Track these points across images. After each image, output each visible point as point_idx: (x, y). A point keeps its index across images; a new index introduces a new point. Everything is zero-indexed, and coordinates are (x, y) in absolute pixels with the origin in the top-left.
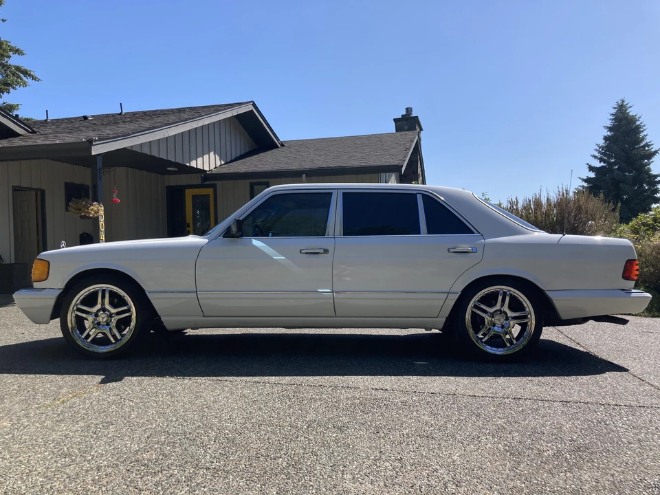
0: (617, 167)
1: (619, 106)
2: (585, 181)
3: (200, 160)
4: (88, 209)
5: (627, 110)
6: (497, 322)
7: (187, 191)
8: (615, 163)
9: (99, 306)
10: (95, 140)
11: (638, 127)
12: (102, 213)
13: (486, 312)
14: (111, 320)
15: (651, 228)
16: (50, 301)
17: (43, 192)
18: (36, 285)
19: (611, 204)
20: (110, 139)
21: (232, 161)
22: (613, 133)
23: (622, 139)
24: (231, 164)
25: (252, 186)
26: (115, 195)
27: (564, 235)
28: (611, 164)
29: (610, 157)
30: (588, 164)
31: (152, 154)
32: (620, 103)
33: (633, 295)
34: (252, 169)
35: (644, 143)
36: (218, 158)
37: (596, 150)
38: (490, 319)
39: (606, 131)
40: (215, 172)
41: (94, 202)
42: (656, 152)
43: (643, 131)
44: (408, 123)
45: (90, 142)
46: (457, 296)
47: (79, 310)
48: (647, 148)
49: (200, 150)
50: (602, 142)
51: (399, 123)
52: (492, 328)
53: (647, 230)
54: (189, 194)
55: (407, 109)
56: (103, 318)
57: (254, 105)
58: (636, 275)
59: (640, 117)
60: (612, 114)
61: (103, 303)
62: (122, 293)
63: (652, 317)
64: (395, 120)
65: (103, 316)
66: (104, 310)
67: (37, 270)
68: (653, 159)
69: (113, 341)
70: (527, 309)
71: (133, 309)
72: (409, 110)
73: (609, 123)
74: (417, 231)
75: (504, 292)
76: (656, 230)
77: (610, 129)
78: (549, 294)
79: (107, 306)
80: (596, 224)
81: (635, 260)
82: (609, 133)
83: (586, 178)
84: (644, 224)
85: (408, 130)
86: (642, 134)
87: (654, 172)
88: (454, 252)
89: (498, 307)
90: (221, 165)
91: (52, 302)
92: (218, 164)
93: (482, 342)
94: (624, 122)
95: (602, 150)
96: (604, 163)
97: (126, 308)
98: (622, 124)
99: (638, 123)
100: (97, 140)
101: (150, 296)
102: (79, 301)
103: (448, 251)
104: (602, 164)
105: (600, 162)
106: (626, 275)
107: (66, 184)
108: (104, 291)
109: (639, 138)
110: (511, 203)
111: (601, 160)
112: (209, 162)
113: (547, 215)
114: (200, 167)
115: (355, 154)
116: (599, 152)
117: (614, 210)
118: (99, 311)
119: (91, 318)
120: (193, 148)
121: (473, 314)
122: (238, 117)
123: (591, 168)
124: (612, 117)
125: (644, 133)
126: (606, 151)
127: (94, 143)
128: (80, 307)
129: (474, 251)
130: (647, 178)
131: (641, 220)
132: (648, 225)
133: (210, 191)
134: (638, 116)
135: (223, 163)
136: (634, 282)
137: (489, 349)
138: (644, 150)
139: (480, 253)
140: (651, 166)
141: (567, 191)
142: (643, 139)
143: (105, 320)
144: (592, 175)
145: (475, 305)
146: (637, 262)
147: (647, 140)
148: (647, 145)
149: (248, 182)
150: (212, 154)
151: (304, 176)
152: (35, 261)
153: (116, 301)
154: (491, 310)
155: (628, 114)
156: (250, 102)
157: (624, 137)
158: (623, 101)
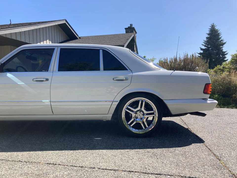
0: (211, 49)
1: (212, 26)
2: (199, 54)
3: (42, 43)
5: (215, 27)
6: (139, 116)
8: (210, 47)
11: (219, 34)
13: (132, 111)
15: (222, 71)
19: (205, 60)
22: (209, 36)
27: (174, 71)
28: (208, 48)
29: (208, 45)
30: (200, 48)
31: (17, 39)
32: (212, 25)
33: (208, 102)
35: (221, 40)
37: (203, 42)
38: (135, 115)
39: (207, 35)
42: (225, 43)
43: (220, 35)
44: (130, 30)
46: (117, 103)
48: (222, 42)
49: (42, 39)
50: (205, 39)
51: (127, 30)
52: (136, 119)
53: (220, 71)
55: (131, 24)
57: (66, 21)
58: (210, 92)
60: (209, 29)
63: (220, 108)
64: (125, 29)
68: (224, 46)
70: (154, 110)
72: (131, 25)
73: (208, 32)
74: (98, 69)
75: (142, 100)
76: (224, 71)
77: (209, 34)
78: (166, 102)
80: (199, 68)
81: (210, 84)
82: (208, 36)
83: (199, 53)
84: (219, 69)
85: (130, 32)
86: (220, 36)
87: (224, 51)
88: (116, 80)
89: (139, 108)
93: (131, 127)
95: (206, 42)
96: (206, 47)
98: (213, 32)
99: (219, 32)
103: (113, 79)
104: (206, 48)
105: (205, 47)
106: (205, 92)
109: (219, 38)
110: (165, 59)
111: (205, 46)
113: (179, 65)
115: (107, 41)
116: (204, 43)
117: (206, 62)
120: (38, 38)
121: (126, 112)
123: (202, 49)
126: (207, 43)
129: (126, 79)
130: (222, 53)
131: (218, 67)
132: (221, 70)
134: (219, 30)
136: (209, 95)
137: (134, 131)
138: (221, 42)
139: (129, 81)
140: (223, 48)
141: (187, 55)
142: (220, 38)
144: (202, 52)
145: (127, 108)
146: (211, 85)
148: (222, 40)
150: (48, 41)
154: (135, 110)
155: (215, 29)
156: (65, 19)
157: (214, 37)
158: (213, 24)
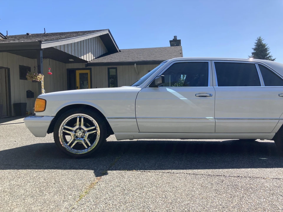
3: (85, 56)
4: (36, 77)
5: (262, 41)
7: (77, 71)
9: (77, 127)
10: (43, 41)
11: (266, 49)
12: (43, 79)
14: (84, 135)
16: (47, 123)
17: (9, 69)
18: (37, 114)
20: (49, 41)
21: (98, 57)
23: (260, 54)
24: (98, 59)
25: (109, 69)
26: (49, 71)
31: (65, 52)
32: (259, 39)
34: (109, 61)
36: (92, 55)
40: (92, 62)
41: (39, 73)
42: (274, 59)
43: (268, 51)
44: (176, 42)
45: (40, 42)
47: (65, 129)
49: (85, 51)
51: (172, 43)
54: (78, 73)
56: (80, 134)
57: (109, 31)
59: (267, 45)
60: (255, 43)
61: (80, 125)
62: (91, 118)
64: (171, 41)
65: (80, 132)
66: (80, 129)
67: (38, 104)
69: (86, 147)
71: (98, 128)
72: (175, 37)
73: (254, 47)
74: (259, 84)
77: (255, 49)
79: (83, 127)
82: (254, 51)
85: (176, 46)
86: (268, 52)
88: (282, 96)
90: (94, 59)
91: (48, 124)
92: (93, 59)
94: (261, 46)
97: (94, 127)
99: (266, 47)
100: (44, 41)
101: (108, 120)
102: (65, 124)
103: (279, 95)
107: (20, 66)
108: (80, 118)
112: (89, 57)
114: (85, 59)
115: (157, 55)
118: (77, 129)
119: (72, 134)
120: (82, 50)
122: (101, 37)
124: (255, 44)
125: (269, 51)
127: (42, 42)
128: (66, 127)
133: (88, 71)
135: (94, 58)
142: (268, 54)
143: (81, 134)
147: (270, 55)
148: (270, 57)
149: (107, 67)
150: (90, 53)
151: (135, 64)
152: (37, 99)
153: (88, 123)
155: (262, 43)
156: (108, 29)
157: (261, 53)
158: (260, 37)
